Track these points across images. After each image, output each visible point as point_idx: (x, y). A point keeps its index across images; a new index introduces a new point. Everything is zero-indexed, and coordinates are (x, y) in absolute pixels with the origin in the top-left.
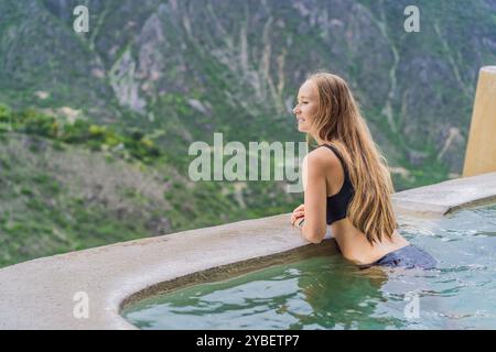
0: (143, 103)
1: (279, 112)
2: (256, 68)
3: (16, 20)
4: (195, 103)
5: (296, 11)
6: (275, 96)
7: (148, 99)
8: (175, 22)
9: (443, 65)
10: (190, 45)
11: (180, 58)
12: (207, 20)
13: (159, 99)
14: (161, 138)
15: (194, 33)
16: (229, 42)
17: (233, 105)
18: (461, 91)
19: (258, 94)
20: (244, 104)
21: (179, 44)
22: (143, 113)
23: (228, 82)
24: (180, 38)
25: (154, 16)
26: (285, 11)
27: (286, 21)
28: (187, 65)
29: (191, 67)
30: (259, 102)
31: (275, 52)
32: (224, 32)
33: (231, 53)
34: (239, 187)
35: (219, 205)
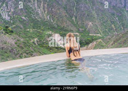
0: (9, 18)
1: (46, 19)
4: (23, 18)
9: (87, 6)
13: (14, 17)
17: (34, 18)
18: (92, 13)
19: (40, 15)
20: (37, 18)
23: (32, 12)
33: (33, 4)
34: (36, 40)
35: (30, 45)
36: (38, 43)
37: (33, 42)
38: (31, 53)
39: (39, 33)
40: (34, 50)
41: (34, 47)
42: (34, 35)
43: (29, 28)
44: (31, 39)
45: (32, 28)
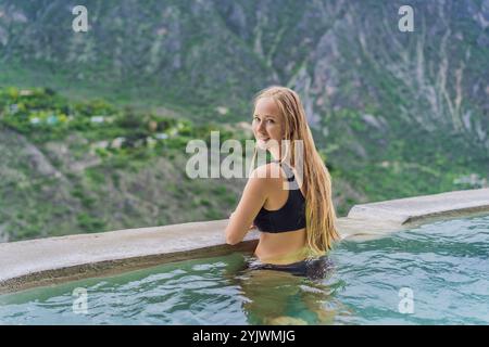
0: (317, 118)
1: (456, 127)
2: (433, 82)
3: (200, 40)
4: (369, 118)
5: (476, 23)
6: (452, 110)
7: (323, 114)
8: (350, 38)
10: (365, 60)
11: (355, 73)
12: (384, 35)
13: (333, 114)
14: (335, 153)
15: (369, 49)
16: (405, 56)
17: (408, 119)
19: (435, 109)
20: (419, 119)
21: (353, 59)
22: (318, 128)
23: (403, 97)
24: (355, 54)
25: (330, 32)
26: (464, 23)
27: (464, 34)
28: (362, 80)
29: (366, 82)
30: (434, 117)
31: (452, 66)
32: (400, 46)
33: (406, 68)
45: (400, 158)
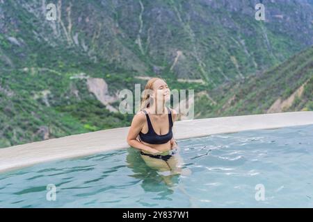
9: (171, 12)
18: (182, 28)
34: (45, 93)
35: (31, 106)
36: (50, 103)
37: (40, 100)
38: (34, 125)
39: (53, 78)
40: (41, 118)
41: (40, 111)
42: (40, 83)
43: (29, 66)
44: (33, 92)
